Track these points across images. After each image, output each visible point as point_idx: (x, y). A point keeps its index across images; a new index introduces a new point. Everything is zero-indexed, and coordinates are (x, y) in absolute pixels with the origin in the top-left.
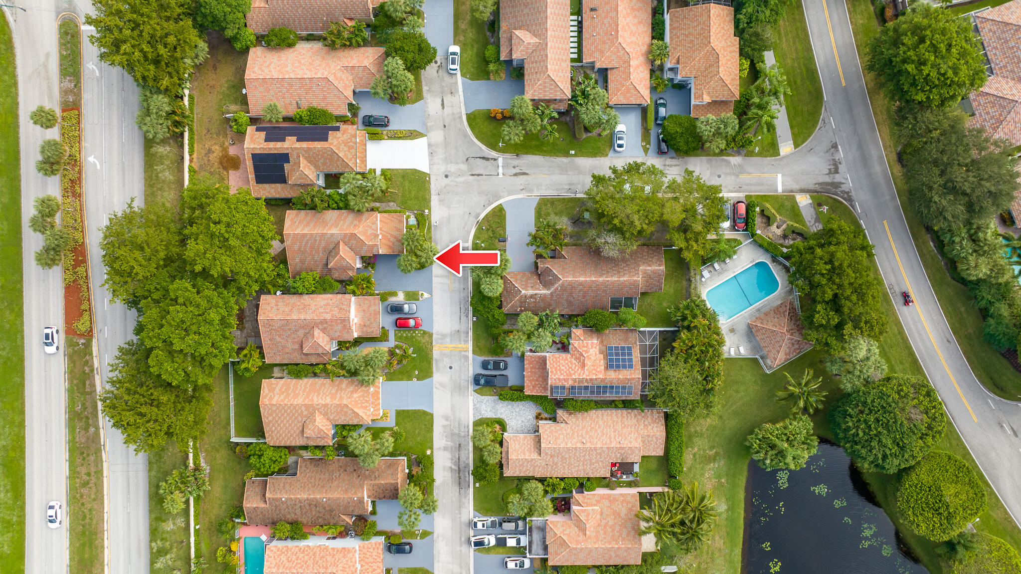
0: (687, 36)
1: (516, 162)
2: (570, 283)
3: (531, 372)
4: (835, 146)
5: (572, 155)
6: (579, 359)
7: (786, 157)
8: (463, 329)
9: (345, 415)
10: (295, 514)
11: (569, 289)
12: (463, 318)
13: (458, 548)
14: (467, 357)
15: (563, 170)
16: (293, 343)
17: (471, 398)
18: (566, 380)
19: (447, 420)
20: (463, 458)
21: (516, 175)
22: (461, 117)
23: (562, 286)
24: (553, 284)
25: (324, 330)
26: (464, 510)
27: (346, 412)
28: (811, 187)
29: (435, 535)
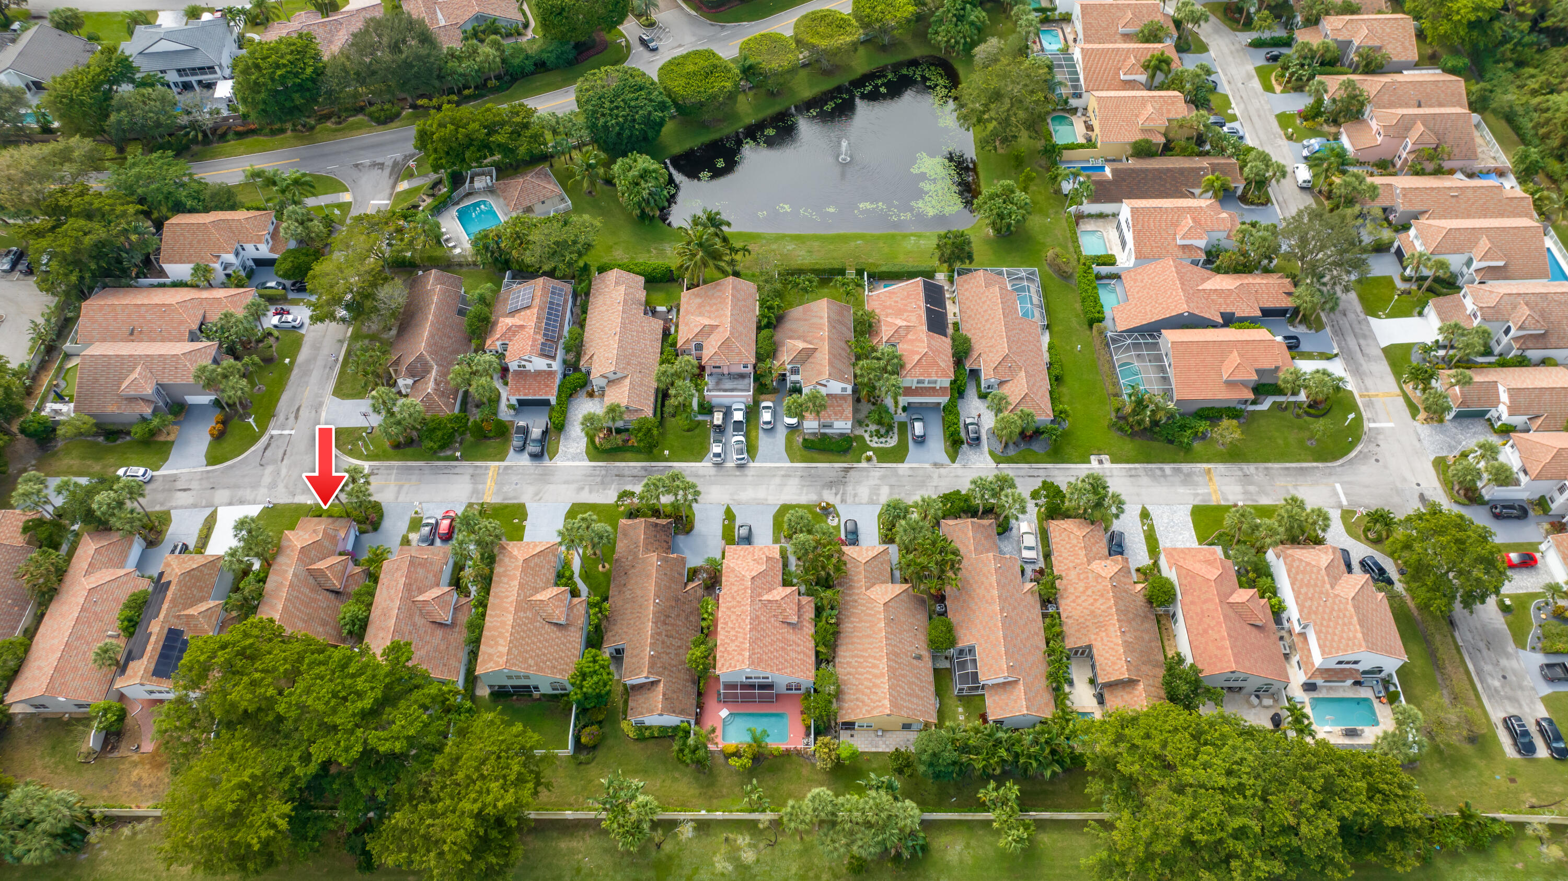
0: (192, 246)
1: (281, 417)
2: (429, 345)
3: (529, 389)
4: (357, 166)
5: (292, 363)
6: (514, 332)
7: (354, 198)
8: (471, 471)
9: (543, 567)
10: (680, 647)
11: (435, 348)
12: (457, 470)
13: (750, 478)
14: (506, 468)
15: (306, 373)
16: (432, 635)
17: (559, 464)
18: (535, 340)
19: (583, 488)
20: (635, 472)
21: (296, 418)
22: (208, 472)
23: (430, 353)
24: (427, 363)
25: (421, 591)
26: (701, 472)
27: (536, 565)
28: (392, 181)
29: (730, 502)
